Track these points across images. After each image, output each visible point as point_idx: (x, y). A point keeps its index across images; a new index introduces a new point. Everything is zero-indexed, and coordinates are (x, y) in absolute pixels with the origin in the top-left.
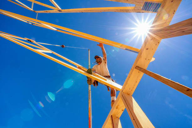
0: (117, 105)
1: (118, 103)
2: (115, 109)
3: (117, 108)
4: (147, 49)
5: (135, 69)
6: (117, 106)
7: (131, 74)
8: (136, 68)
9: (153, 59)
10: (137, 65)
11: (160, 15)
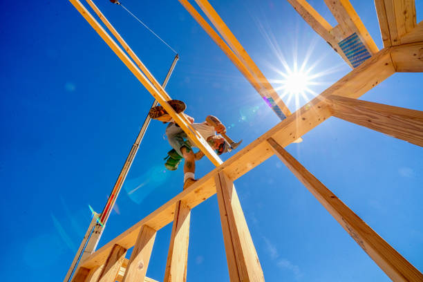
0: (199, 187)
1: (204, 184)
2: (193, 192)
3: (196, 192)
4: (304, 119)
5: (265, 142)
6: (199, 190)
7: (255, 146)
8: (268, 140)
9: (299, 140)
10: (272, 137)
11: (358, 73)
